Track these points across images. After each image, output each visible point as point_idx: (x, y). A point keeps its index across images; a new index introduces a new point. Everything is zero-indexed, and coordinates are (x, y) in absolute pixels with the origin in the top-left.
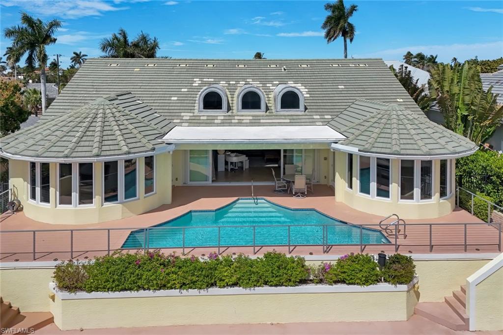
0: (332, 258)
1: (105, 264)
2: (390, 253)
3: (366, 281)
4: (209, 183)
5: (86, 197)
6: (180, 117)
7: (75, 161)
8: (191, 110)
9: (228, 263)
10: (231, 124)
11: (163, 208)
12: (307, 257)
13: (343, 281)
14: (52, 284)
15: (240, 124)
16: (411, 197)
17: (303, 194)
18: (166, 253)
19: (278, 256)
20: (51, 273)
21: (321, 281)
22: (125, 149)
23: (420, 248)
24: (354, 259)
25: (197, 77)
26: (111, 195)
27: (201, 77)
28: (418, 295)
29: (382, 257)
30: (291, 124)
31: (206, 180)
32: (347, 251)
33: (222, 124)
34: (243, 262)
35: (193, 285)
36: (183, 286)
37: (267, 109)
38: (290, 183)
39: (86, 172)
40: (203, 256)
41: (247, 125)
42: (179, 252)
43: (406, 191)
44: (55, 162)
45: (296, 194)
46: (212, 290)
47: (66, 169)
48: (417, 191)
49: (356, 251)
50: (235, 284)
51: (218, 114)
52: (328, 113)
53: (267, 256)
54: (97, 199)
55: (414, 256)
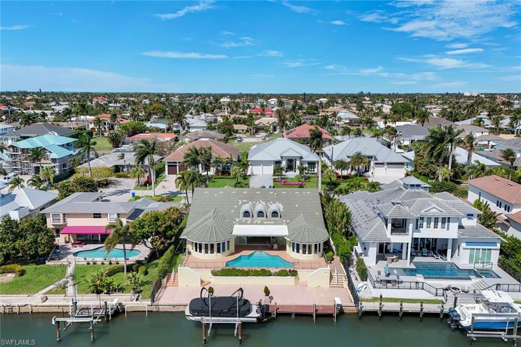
0: (277, 270)
1: (223, 270)
2: (292, 269)
3: (285, 276)
4: (246, 244)
5: (212, 252)
6: (235, 220)
7: (209, 243)
8: (239, 217)
9: (252, 271)
10: (253, 224)
11: (232, 254)
12: (271, 270)
13: (279, 276)
14: (211, 275)
15: (257, 224)
16: (305, 254)
17: (277, 250)
18: (237, 268)
19: (264, 270)
20: (210, 272)
21: (274, 276)
22: (223, 239)
23: (300, 268)
24: (282, 271)
25: (240, 199)
26: (219, 251)
27: (242, 199)
28: (299, 279)
29: (290, 270)
30: (274, 224)
31: (244, 243)
32: (281, 269)
33: (250, 224)
34: (255, 271)
35: (244, 275)
36: (241, 276)
37: (267, 217)
38: (273, 246)
39: (212, 246)
40: (246, 269)
41: (259, 224)
42: (240, 268)
43: (304, 252)
44: (203, 243)
45: (274, 250)
46: (248, 277)
47: (206, 245)
48: (307, 252)
49: (284, 269)
50: (254, 276)
51: (249, 219)
52: (288, 219)
53: (262, 269)
54: (215, 253)
55: (298, 270)
